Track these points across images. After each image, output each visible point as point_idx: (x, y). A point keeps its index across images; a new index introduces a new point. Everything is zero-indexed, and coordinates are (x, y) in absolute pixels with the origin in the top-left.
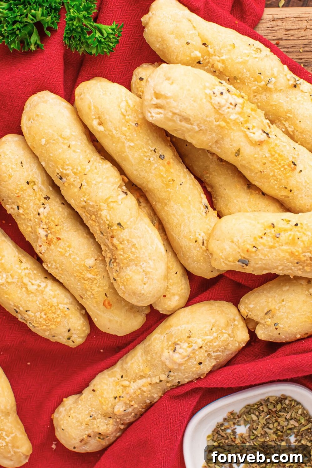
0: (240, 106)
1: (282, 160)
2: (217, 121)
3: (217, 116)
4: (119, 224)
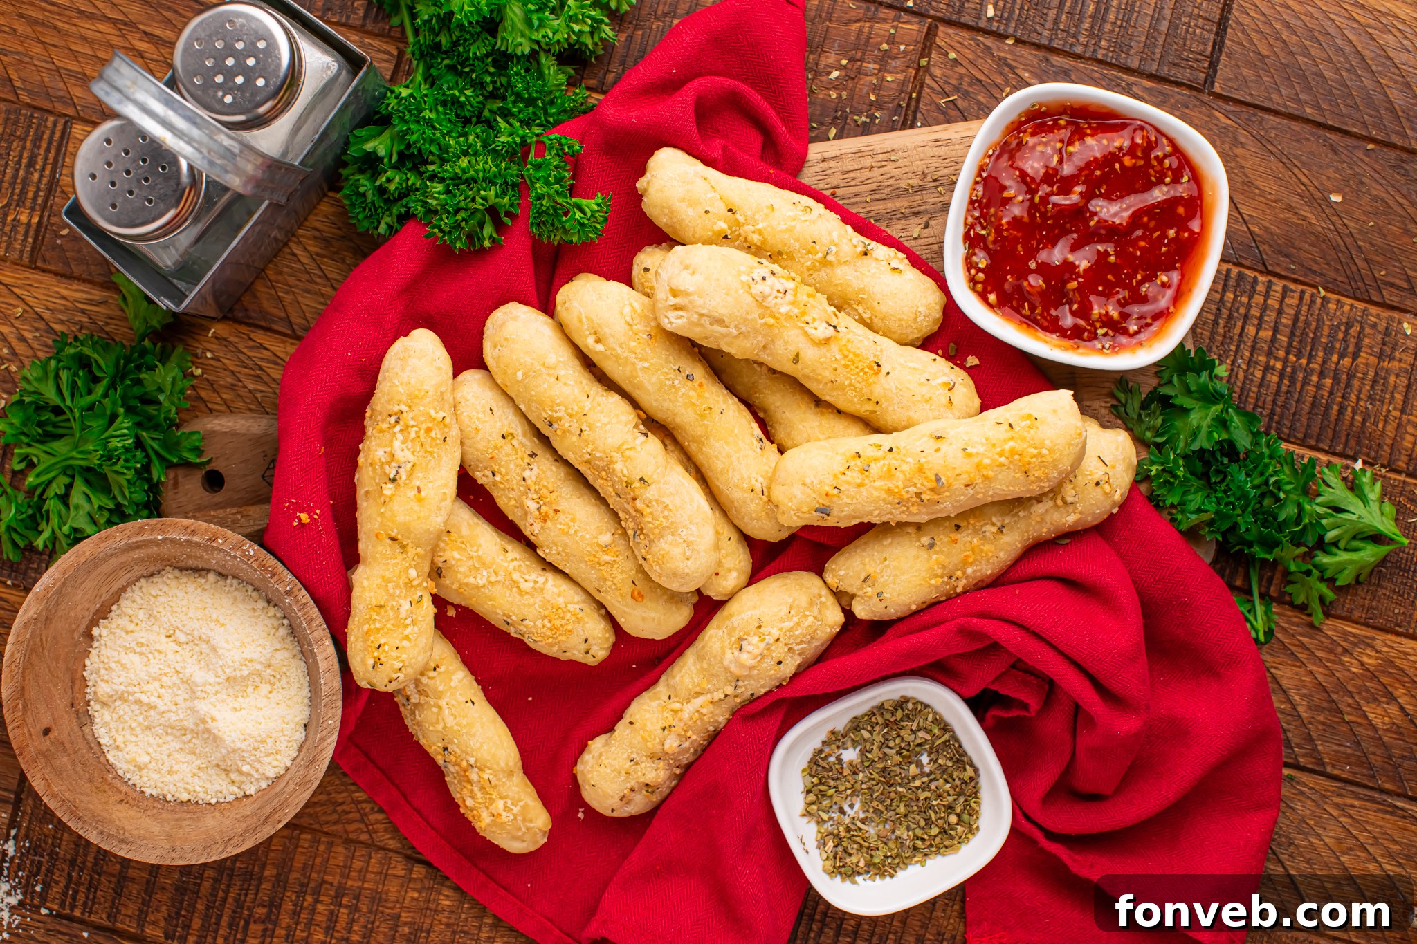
0: (792, 292)
1: (860, 361)
2: (763, 318)
4: (642, 479)
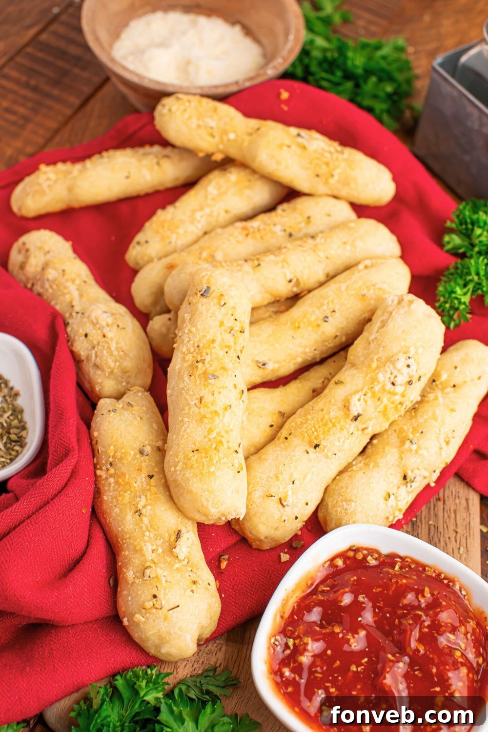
0: (392, 389)
1: (324, 431)
2: (377, 360)
3: (383, 359)
4: (259, 265)
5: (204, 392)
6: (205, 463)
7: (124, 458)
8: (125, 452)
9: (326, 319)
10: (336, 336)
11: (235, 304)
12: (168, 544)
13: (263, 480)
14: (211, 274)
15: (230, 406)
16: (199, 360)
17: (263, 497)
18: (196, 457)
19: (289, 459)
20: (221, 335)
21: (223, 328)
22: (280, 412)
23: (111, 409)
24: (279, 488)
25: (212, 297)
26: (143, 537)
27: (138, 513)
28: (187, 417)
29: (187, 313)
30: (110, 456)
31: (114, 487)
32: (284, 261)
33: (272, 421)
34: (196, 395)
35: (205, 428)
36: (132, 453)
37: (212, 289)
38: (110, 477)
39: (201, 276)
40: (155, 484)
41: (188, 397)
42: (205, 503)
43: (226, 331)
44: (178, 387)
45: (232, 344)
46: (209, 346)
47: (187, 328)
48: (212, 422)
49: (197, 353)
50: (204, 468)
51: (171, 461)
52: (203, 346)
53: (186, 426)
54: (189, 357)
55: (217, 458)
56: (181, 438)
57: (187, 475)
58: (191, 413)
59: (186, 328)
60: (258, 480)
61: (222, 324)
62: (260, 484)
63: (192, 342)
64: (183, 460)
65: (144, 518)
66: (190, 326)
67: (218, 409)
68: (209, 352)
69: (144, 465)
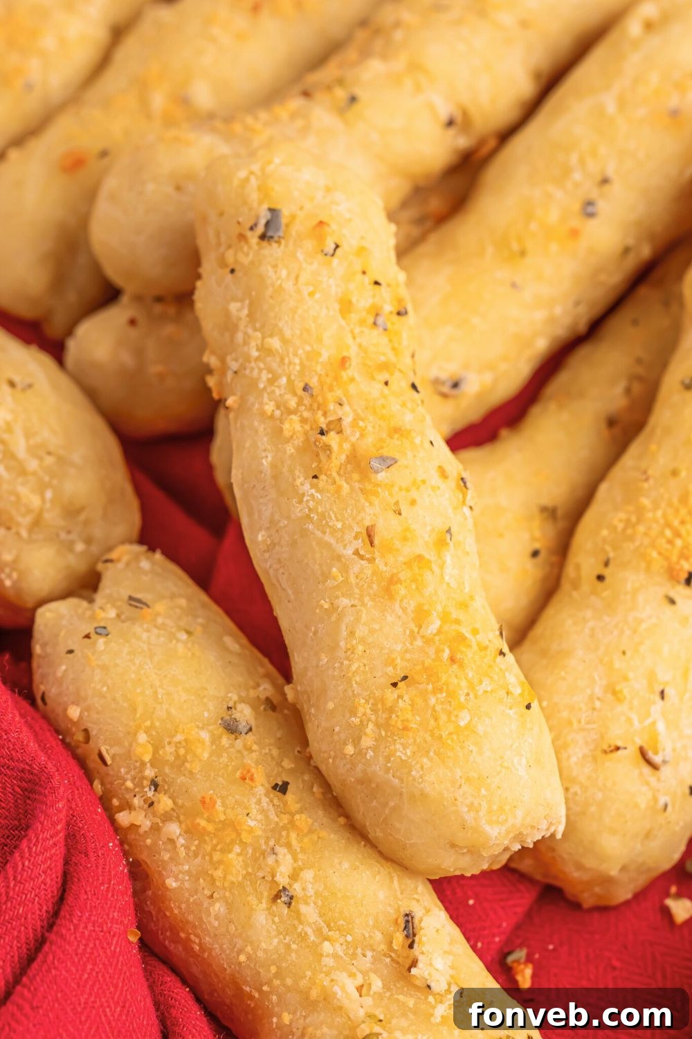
5: (372, 513)
6: (438, 708)
7: (189, 758)
8: (186, 740)
9: (590, 209)
10: (626, 251)
11: (362, 238)
12: (388, 960)
13: (580, 709)
14: (263, 170)
15: (449, 531)
16: (324, 426)
17: (595, 759)
18: (406, 698)
19: (628, 632)
20: (354, 338)
21: (354, 317)
22: (544, 509)
23: (89, 629)
24: (629, 721)
25: (294, 234)
26: (319, 961)
27: (284, 899)
28: (343, 596)
29: (234, 299)
30: (143, 764)
31: (187, 848)
32: (415, 67)
33: (533, 539)
34: (351, 528)
35: (404, 610)
36: (205, 735)
37: (286, 212)
38: (163, 822)
39: (236, 182)
40: (298, 806)
41: (328, 538)
42: (469, 817)
43: (362, 322)
44: (288, 518)
45: (391, 356)
46: (336, 378)
47: (253, 344)
48: (417, 588)
49: (310, 408)
50: (441, 722)
51: (337, 729)
52: (321, 383)
53: (349, 619)
54: (293, 426)
55: (464, 683)
56: (347, 658)
57: (398, 754)
58: (353, 580)
59: (246, 343)
60: (565, 714)
61: (346, 306)
62: (575, 725)
63: (284, 380)
64: (373, 717)
65: (303, 909)
66: (259, 334)
67: (420, 550)
68: (344, 399)
69: (250, 760)
